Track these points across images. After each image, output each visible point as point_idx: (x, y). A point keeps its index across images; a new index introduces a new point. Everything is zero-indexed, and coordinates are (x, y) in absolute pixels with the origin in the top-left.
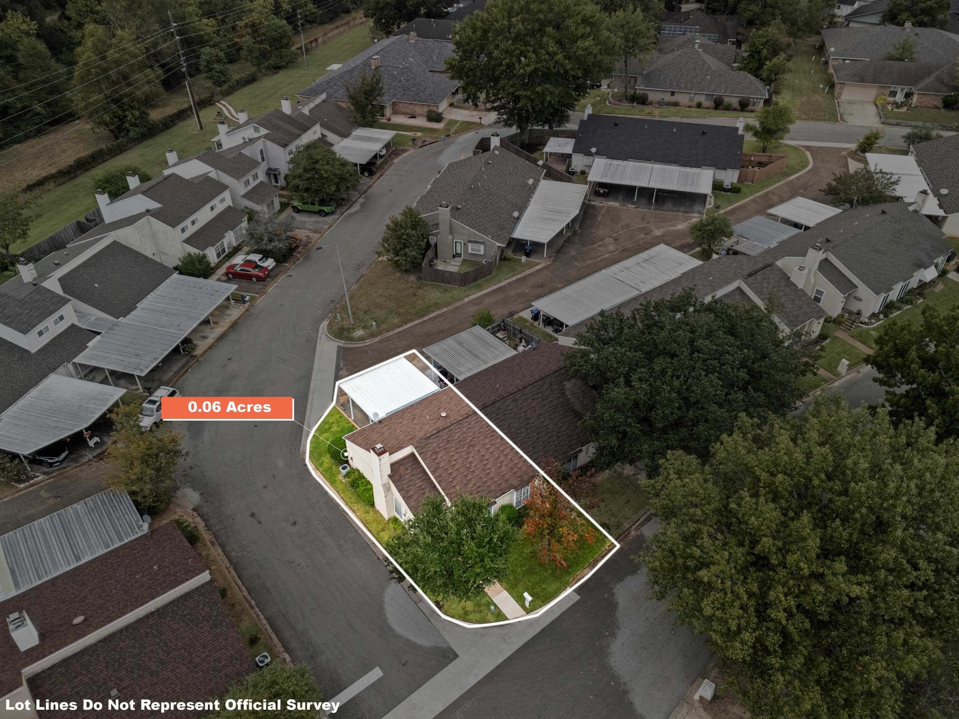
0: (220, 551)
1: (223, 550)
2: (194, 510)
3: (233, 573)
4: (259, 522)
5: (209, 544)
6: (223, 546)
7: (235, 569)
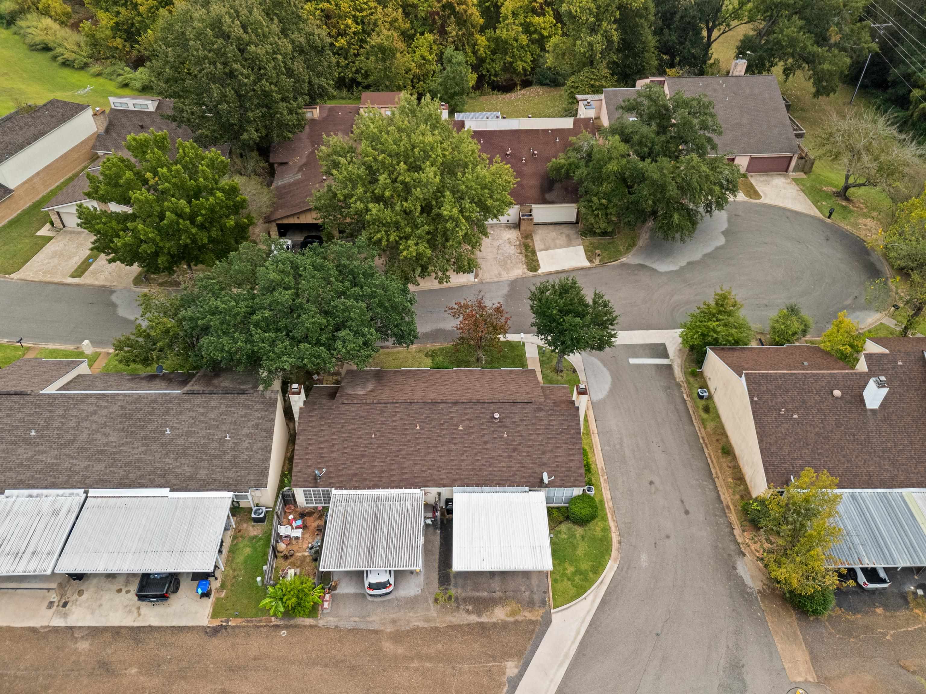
2: (744, 555)
3: (713, 471)
4: (682, 501)
6: (719, 500)
7: (711, 474)
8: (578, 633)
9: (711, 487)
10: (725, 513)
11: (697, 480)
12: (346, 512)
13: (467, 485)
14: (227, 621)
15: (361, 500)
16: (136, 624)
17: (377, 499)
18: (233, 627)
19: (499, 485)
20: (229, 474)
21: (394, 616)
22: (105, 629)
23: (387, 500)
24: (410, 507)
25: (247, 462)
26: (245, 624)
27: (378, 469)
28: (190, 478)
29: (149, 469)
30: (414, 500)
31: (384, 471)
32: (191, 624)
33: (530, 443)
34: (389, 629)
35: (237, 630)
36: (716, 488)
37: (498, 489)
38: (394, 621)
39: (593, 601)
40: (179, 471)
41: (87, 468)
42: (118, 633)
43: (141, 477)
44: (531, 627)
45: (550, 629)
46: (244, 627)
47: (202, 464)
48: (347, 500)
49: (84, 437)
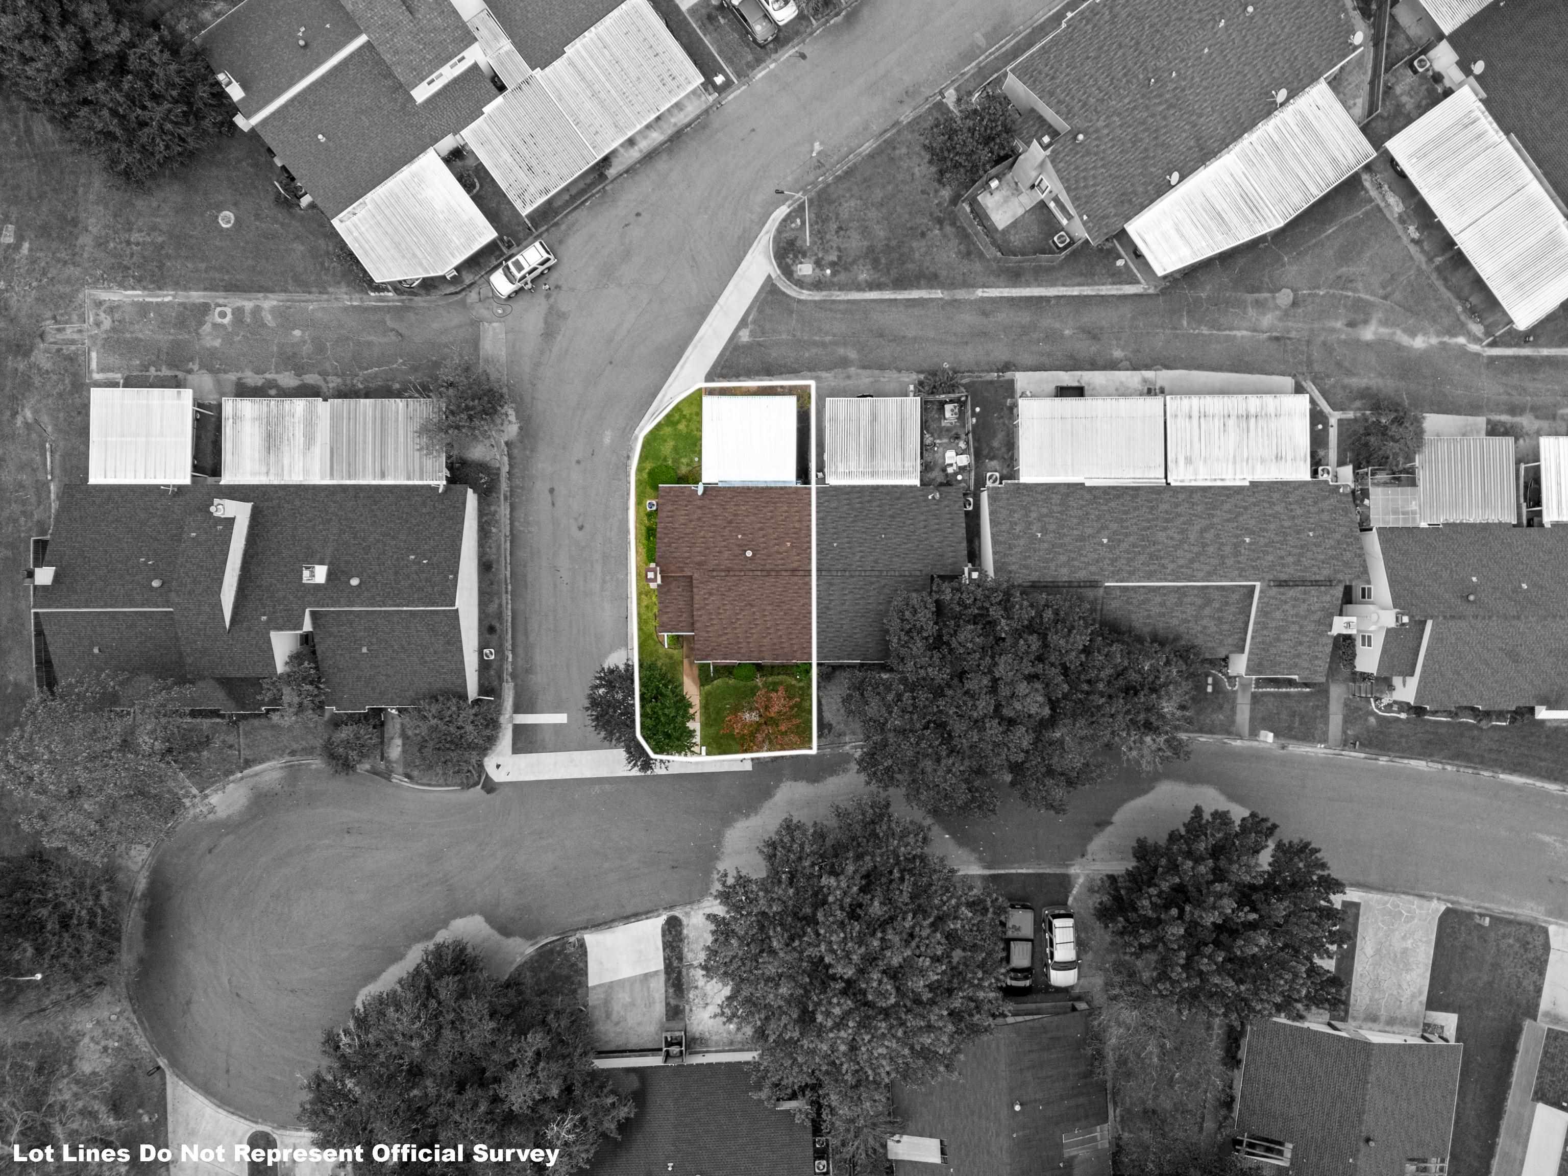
0: (508, 512)
1: (511, 512)
2: (507, 443)
3: (508, 544)
4: (553, 504)
5: (502, 497)
6: (513, 508)
7: (511, 542)
8: (682, 367)
9: (516, 524)
10: (511, 491)
11: (530, 532)
12: (903, 459)
13: (781, 488)
14: (999, 376)
15: (889, 474)
16: (1079, 373)
17: (873, 474)
18: (992, 371)
19: (749, 488)
20: (1028, 499)
21: (849, 382)
22: (1104, 368)
23: (863, 474)
24: (839, 464)
25: (1012, 512)
26: (983, 374)
27: (875, 504)
28: (1068, 495)
29: (1113, 504)
30: (836, 473)
31: (869, 502)
32: (1030, 373)
33: (713, 529)
34: (852, 370)
35: (987, 368)
36: (512, 524)
37: (750, 485)
38: (849, 377)
39: (664, 396)
40: (1081, 502)
41: (1177, 505)
42: (1092, 364)
43: (1118, 497)
44: (724, 371)
45: (708, 369)
46: (983, 371)
47: (1059, 509)
48: (903, 474)
49: (1193, 537)
